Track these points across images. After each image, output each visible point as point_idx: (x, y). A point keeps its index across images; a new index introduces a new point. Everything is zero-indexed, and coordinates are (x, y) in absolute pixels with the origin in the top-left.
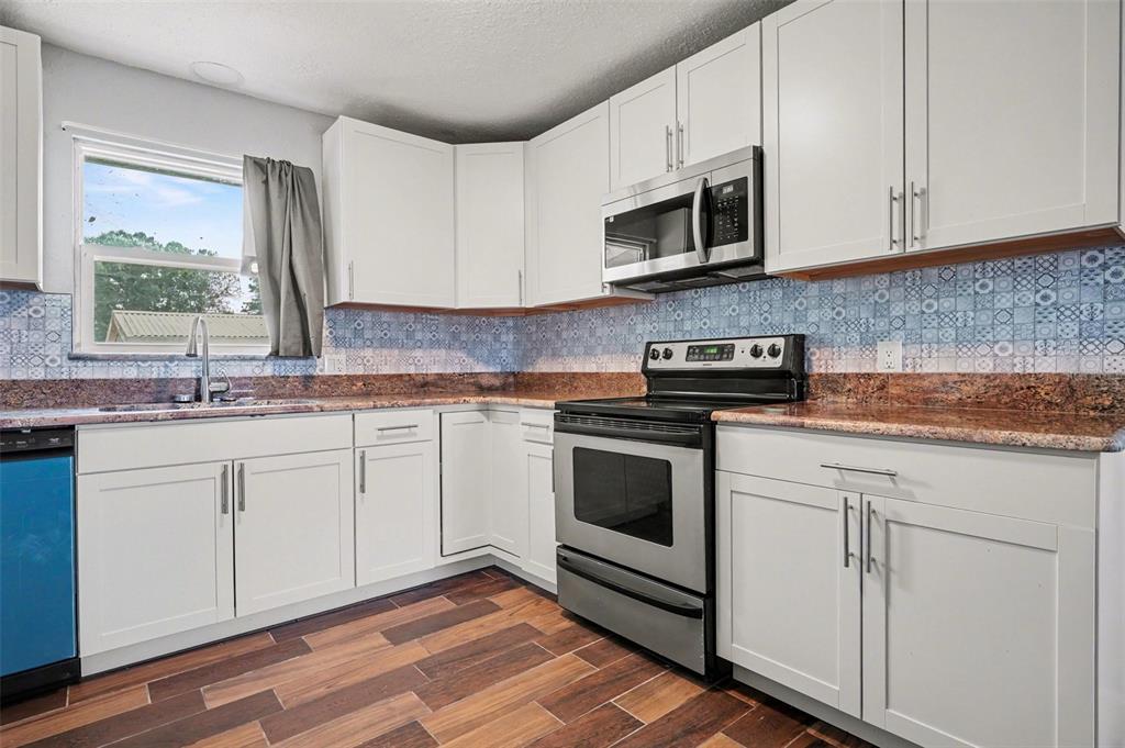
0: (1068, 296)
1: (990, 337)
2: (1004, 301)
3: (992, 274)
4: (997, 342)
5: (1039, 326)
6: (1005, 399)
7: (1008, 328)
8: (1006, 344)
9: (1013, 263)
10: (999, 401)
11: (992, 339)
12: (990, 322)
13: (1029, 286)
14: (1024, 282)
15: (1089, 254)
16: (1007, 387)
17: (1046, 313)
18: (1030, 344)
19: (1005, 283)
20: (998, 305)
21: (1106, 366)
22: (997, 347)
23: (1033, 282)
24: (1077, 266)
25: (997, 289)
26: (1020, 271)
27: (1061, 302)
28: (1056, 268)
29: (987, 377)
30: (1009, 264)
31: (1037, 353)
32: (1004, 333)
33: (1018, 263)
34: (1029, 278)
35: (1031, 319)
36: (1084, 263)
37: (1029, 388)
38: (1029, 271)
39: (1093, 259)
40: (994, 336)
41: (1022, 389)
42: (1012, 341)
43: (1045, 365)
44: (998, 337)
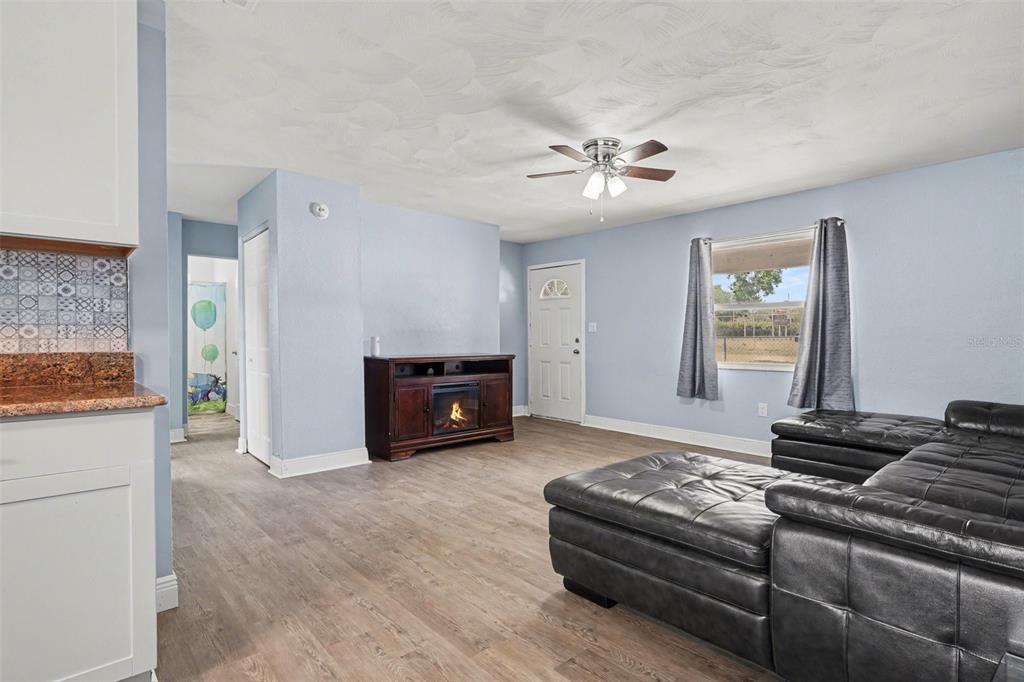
0: (84, 291)
1: (15, 320)
2: (28, 288)
3: (16, 262)
4: (22, 325)
5: (61, 313)
6: (33, 376)
7: (34, 313)
8: (32, 327)
9: (37, 257)
10: (27, 379)
11: (17, 322)
12: (15, 306)
13: (52, 278)
14: (47, 275)
15: (99, 260)
16: (35, 365)
17: (67, 303)
18: (54, 328)
19: (29, 272)
20: (23, 292)
21: (113, 347)
22: (22, 330)
23: (55, 275)
24: (90, 269)
25: (22, 277)
26: (43, 264)
27: (79, 295)
28: (74, 267)
29: (15, 357)
30: (33, 256)
31: (60, 336)
32: (28, 317)
33: (42, 257)
34: (52, 272)
35: (55, 307)
36: (96, 267)
37: (55, 366)
38: (52, 265)
39: (102, 266)
40: (19, 320)
41: (49, 366)
42: (38, 325)
43: (66, 346)
44: (24, 321)
